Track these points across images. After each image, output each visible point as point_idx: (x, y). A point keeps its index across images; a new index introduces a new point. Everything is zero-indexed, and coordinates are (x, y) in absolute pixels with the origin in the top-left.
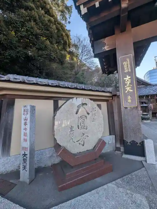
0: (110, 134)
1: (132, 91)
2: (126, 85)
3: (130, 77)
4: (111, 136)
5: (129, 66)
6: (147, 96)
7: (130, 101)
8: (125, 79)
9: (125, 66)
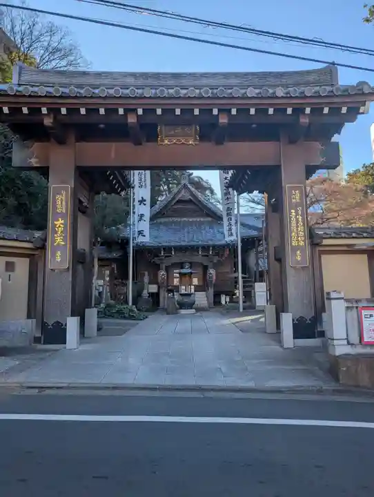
0: (29, 317)
1: (63, 243)
2: (56, 233)
3: (63, 222)
4: (30, 321)
5: (64, 203)
6: (205, 248)
7: (58, 259)
8: (56, 223)
9: (59, 202)
